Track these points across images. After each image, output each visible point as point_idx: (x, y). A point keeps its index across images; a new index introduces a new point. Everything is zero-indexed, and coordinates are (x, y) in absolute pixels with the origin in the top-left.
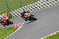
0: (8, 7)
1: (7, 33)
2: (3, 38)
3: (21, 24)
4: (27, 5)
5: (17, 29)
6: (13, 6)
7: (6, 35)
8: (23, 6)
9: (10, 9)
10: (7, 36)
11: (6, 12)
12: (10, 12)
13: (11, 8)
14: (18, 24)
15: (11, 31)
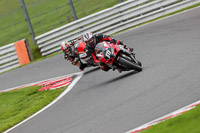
0: (28, 20)
1: (24, 108)
2: (11, 124)
3: (74, 77)
4: (93, 12)
5: (60, 93)
6: (44, 16)
7: (22, 113)
8: (78, 14)
9: (36, 24)
10: (26, 118)
11: (21, 35)
12: (33, 35)
13: (39, 22)
14: (63, 77)
15: (37, 102)
